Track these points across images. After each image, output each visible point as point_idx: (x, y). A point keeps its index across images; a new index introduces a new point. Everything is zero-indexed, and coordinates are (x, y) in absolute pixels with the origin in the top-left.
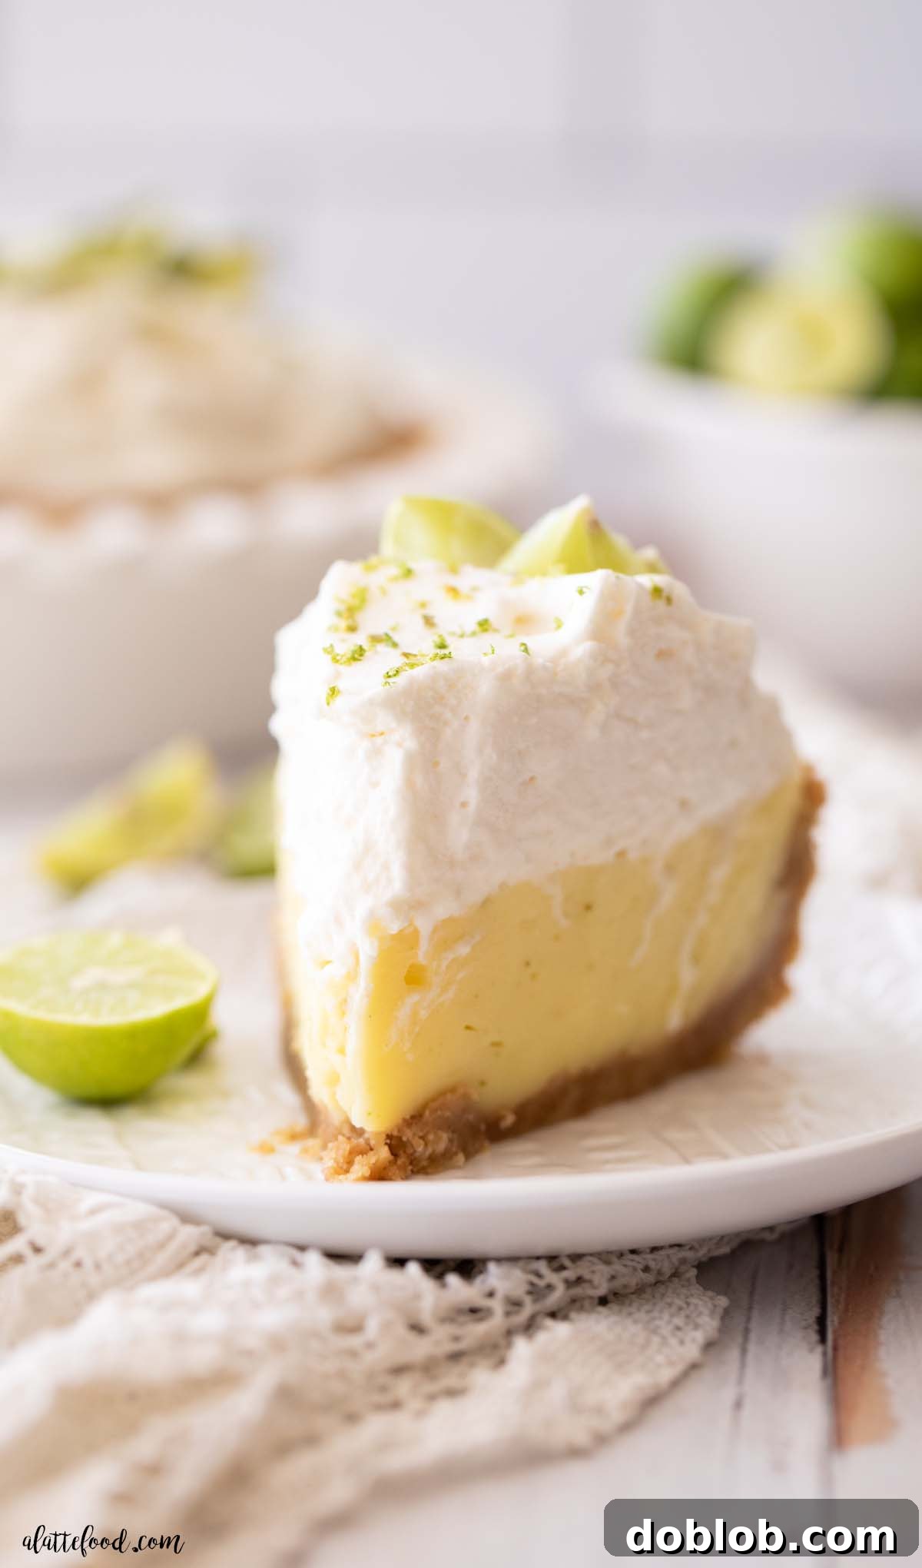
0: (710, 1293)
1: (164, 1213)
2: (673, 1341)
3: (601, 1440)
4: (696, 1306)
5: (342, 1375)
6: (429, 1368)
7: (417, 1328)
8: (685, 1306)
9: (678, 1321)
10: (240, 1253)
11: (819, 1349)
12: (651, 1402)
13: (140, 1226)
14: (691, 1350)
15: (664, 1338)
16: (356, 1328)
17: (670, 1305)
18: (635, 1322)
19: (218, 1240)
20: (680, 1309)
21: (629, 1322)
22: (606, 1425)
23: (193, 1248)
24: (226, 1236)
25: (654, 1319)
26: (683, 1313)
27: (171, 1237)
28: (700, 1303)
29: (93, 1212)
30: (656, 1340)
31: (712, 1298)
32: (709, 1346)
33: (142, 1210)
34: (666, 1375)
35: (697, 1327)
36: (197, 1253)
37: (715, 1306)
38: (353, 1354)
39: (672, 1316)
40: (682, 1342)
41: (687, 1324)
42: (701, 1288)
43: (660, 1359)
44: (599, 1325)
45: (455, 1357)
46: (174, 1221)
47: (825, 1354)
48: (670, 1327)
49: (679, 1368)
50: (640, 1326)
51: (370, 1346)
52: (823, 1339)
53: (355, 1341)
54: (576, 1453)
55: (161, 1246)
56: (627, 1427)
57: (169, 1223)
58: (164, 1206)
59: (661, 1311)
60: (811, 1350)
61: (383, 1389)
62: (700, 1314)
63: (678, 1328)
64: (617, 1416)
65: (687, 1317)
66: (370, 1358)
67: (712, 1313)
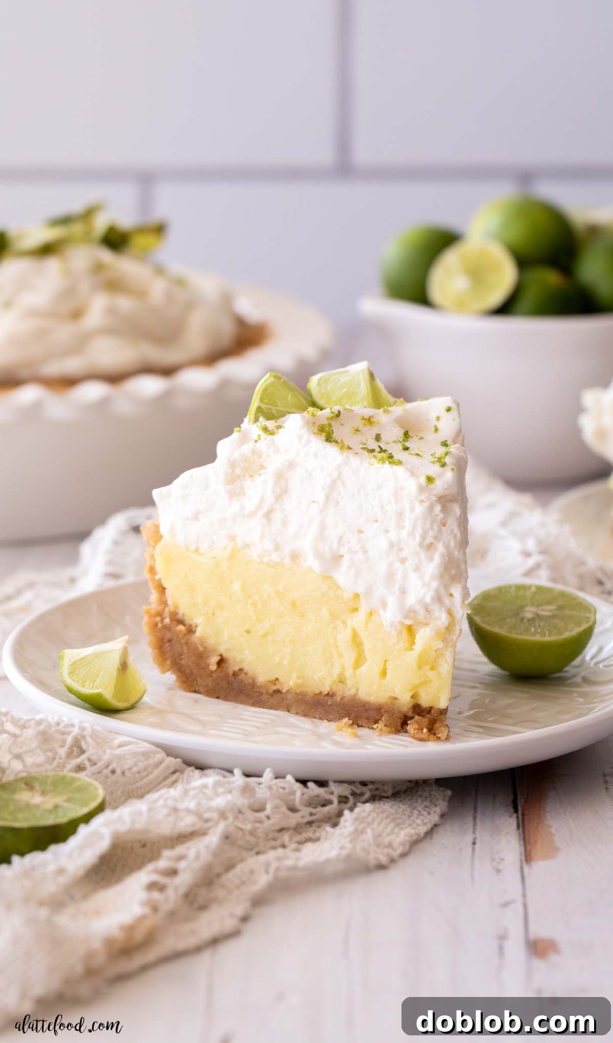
0: (442, 789)
1: (159, 750)
2: (425, 813)
3: (392, 861)
4: (435, 796)
5: (252, 833)
6: (297, 829)
7: (293, 809)
8: (429, 796)
9: (426, 803)
10: (197, 772)
11: (515, 815)
12: (415, 843)
13: (146, 755)
14: (435, 818)
15: (420, 812)
16: (261, 809)
17: (421, 796)
18: (404, 804)
19: (184, 766)
20: (426, 798)
21: (401, 804)
22: (395, 854)
23: (172, 769)
24: (188, 763)
25: (413, 803)
26: (428, 799)
27: (161, 762)
28: (437, 794)
29: (120, 746)
30: (416, 812)
31: (443, 791)
32: (443, 816)
33: (148, 747)
34: (423, 830)
35: (436, 806)
36: (174, 773)
37: (445, 795)
38: (260, 821)
39: (423, 801)
40: (429, 814)
41: (431, 805)
42: (437, 787)
43: (419, 821)
44: (387, 807)
45: (310, 823)
46: (163, 755)
47: (518, 818)
48: (423, 806)
49: (429, 826)
50: (406, 806)
51: (268, 818)
52: (516, 811)
53: (261, 815)
54: (381, 867)
55: (157, 766)
56: (404, 855)
57: (161, 755)
58: (158, 745)
59: (417, 800)
60: (510, 817)
61: (275, 839)
62: (437, 799)
63: (427, 807)
64: (400, 850)
65: (431, 801)
66: (267, 823)
67: (444, 800)
